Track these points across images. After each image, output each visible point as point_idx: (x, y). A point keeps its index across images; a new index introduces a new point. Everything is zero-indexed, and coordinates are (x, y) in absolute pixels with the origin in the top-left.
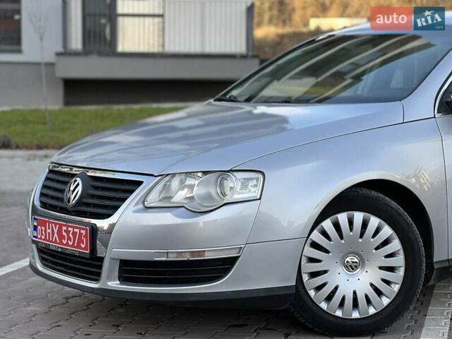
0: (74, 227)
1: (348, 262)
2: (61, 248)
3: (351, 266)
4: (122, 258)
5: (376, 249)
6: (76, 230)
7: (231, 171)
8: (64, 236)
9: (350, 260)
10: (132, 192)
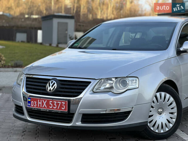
0: (57, 101)
1: (159, 111)
2: (48, 110)
3: (160, 113)
4: (84, 113)
5: (168, 106)
6: (58, 102)
7: (127, 77)
8: (51, 105)
9: (160, 111)
10: (87, 86)
